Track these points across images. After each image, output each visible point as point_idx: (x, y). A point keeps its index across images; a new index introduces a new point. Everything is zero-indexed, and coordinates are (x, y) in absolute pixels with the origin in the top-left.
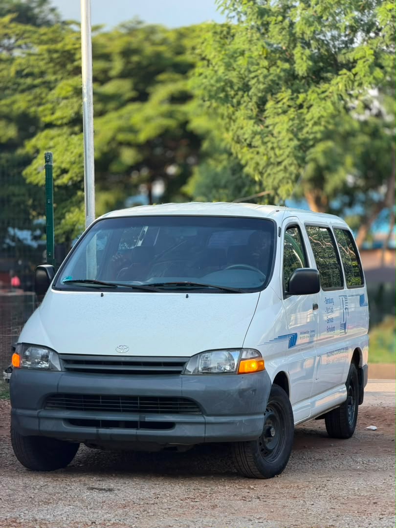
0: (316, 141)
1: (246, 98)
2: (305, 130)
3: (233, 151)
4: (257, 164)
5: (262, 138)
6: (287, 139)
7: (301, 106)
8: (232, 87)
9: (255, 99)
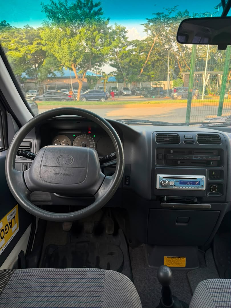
0: (74, 51)
1: (56, 40)
2: (71, 48)
3: (54, 54)
4: (60, 57)
5: (61, 50)
6: (67, 50)
7: (69, 42)
8: (52, 37)
9: (58, 41)
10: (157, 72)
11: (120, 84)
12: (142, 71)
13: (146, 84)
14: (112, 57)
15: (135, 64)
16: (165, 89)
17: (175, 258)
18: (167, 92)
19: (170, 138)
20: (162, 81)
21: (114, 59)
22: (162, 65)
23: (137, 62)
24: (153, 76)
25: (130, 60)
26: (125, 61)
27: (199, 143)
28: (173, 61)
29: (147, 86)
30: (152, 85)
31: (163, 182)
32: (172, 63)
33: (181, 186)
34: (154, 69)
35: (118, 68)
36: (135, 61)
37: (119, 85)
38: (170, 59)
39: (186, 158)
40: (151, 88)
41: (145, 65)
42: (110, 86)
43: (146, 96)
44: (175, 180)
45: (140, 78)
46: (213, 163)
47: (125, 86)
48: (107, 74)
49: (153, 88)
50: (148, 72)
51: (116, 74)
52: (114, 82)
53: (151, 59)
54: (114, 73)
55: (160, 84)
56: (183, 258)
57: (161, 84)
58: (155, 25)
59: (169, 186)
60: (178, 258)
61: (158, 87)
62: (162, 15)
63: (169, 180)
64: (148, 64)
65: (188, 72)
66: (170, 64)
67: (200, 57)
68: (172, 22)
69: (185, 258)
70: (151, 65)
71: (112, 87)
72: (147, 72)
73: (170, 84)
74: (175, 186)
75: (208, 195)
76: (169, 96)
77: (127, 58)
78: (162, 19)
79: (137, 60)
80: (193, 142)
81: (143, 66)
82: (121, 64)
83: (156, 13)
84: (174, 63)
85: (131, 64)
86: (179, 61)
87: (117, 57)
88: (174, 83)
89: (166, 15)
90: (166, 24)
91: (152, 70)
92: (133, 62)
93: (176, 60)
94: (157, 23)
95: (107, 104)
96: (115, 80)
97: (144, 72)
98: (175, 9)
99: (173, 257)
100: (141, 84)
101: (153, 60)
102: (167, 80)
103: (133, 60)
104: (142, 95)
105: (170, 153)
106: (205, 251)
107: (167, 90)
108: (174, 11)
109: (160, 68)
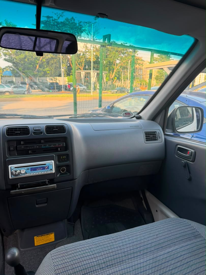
10: (52, 69)
11: (17, 78)
12: (38, 67)
13: (43, 79)
14: (6, 52)
15: (31, 60)
16: (61, 84)
17: (44, 235)
18: (63, 87)
19: (21, 130)
20: (58, 77)
21: (8, 54)
22: (56, 63)
23: (32, 59)
24: (48, 72)
25: (25, 56)
26: (20, 57)
27: (47, 133)
28: (65, 60)
29: (44, 81)
30: (48, 81)
31: (14, 172)
32: (65, 62)
33: (32, 173)
34: (49, 66)
35: (14, 63)
36: (30, 58)
37: (15, 79)
38: (62, 58)
39: (36, 148)
40: (47, 83)
41: (40, 61)
42: (7, 80)
43: (43, 90)
44: (26, 168)
45: (36, 73)
46: (60, 149)
47: (22, 81)
48: (2, 68)
49: (50, 83)
50: (44, 68)
51: (12, 69)
52: (10, 76)
53: (46, 57)
54: (10, 68)
55: (55, 79)
56: (52, 234)
57: (57, 80)
58: (46, 27)
59: (20, 174)
60: (47, 235)
61: (54, 83)
62: (52, 18)
63: (20, 169)
64: (43, 61)
65: (79, 70)
66: (63, 62)
67: (88, 58)
68: (61, 26)
69: (53, 233)
70: (46, 62)
71: (8, 81)
72: (42, 68)
73: (64, 80)
74: (26, 173)
75: (58, 176)
76: (64, 90)
77: (22, 54)
78: (52, 22)
79: (32, 57)
80: (41, 133)
81: (38, 63)
82: (16, 59)
83: (46, 16)
84: (67, 62)
85: (26, 60)
86: (71, 60)
87: (11, 52)
88: (68, 79)
89: (55, 19)
90: (56, 27)
91: (47, 67)
92: (28, 58)
93: (68, 59)
94: (47, 25)
95: (3, 97)
96: (11, 75)
97: (39, 68)
98: (63, 15)
99: (43, 236)
100: (37, 79)
101: (48, 58)
102: (61, 76)
103: (27, 56)
104: (40, 89)
105: (21, 144)
106: (75, 223)
107: (63, 86)
108: (62, 17)
109: (54, 65)
